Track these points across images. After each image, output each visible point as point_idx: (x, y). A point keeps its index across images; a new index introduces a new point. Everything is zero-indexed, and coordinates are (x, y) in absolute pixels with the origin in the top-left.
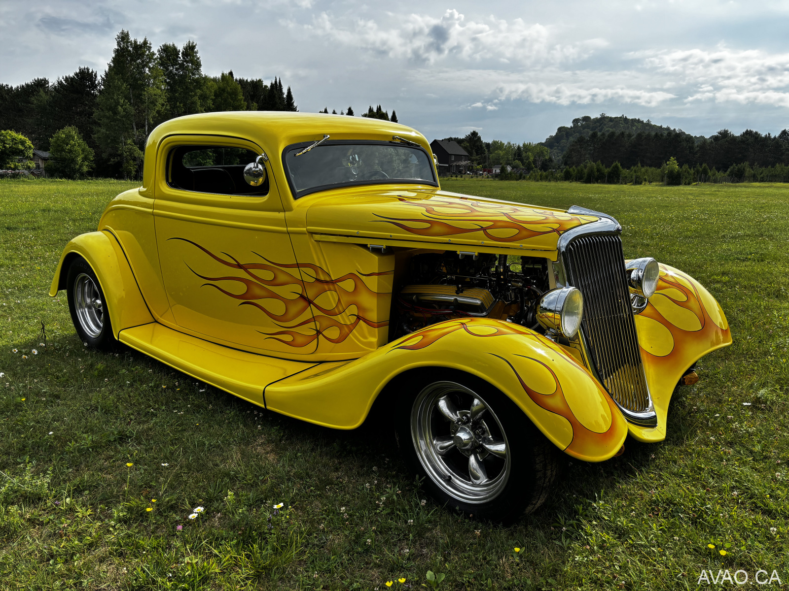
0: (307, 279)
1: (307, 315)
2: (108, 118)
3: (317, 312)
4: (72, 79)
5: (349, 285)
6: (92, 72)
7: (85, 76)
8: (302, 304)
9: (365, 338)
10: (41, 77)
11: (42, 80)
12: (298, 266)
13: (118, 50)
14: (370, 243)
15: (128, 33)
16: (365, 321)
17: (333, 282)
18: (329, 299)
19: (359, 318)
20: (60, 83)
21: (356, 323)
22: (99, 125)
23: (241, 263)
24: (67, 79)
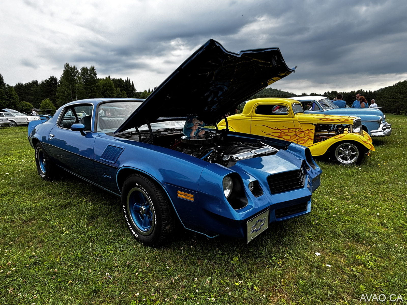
0: (297, 131)
1: (296, 139)
2: (62, 96)
3: (298, 138)
4: (48, 81)
5: (307, 132)
6: (56, 78)
7: (53, 79)
8: (295, 136)
9: (310, 142)
10: (35, 80)
11: (35, 81)
12: (295, 128)
13: (65, 70)
14: (314, 123)
15: (68, 64)
16: (311, 139)
17: (303, 131)
18: (302, 135)
19: (309, 138)
20: (43, 82)
21: (308, 139)
22: (59, 98)
23: (279, 129)
24: (45, 81)
